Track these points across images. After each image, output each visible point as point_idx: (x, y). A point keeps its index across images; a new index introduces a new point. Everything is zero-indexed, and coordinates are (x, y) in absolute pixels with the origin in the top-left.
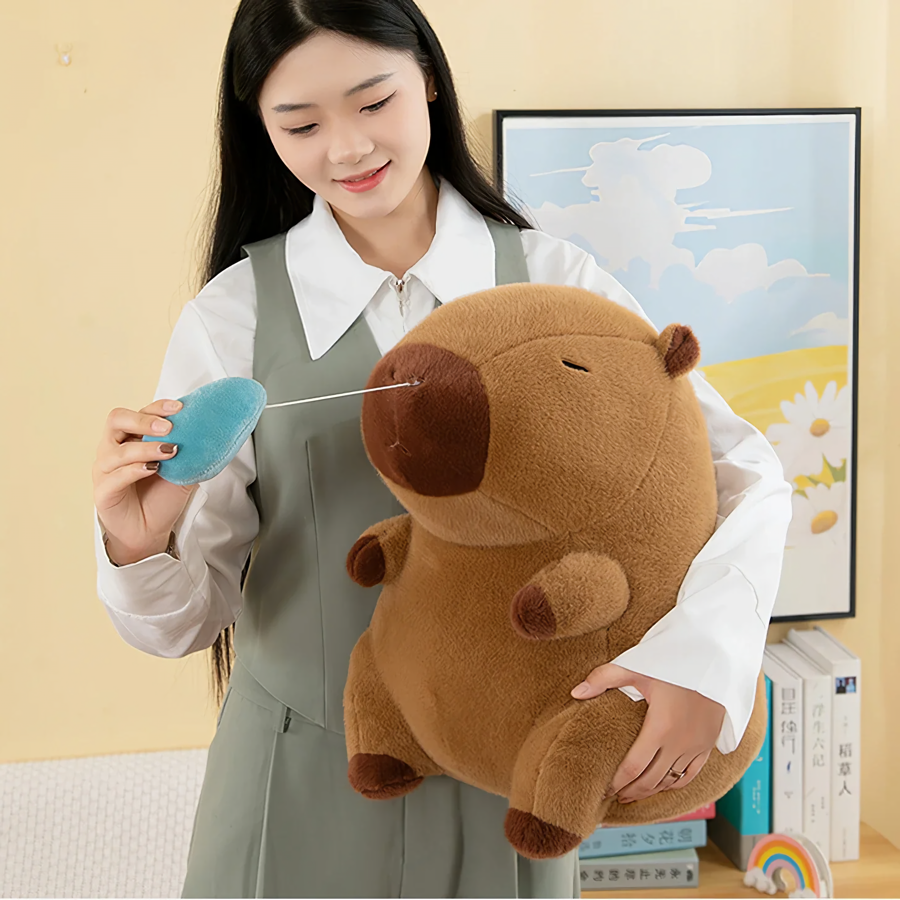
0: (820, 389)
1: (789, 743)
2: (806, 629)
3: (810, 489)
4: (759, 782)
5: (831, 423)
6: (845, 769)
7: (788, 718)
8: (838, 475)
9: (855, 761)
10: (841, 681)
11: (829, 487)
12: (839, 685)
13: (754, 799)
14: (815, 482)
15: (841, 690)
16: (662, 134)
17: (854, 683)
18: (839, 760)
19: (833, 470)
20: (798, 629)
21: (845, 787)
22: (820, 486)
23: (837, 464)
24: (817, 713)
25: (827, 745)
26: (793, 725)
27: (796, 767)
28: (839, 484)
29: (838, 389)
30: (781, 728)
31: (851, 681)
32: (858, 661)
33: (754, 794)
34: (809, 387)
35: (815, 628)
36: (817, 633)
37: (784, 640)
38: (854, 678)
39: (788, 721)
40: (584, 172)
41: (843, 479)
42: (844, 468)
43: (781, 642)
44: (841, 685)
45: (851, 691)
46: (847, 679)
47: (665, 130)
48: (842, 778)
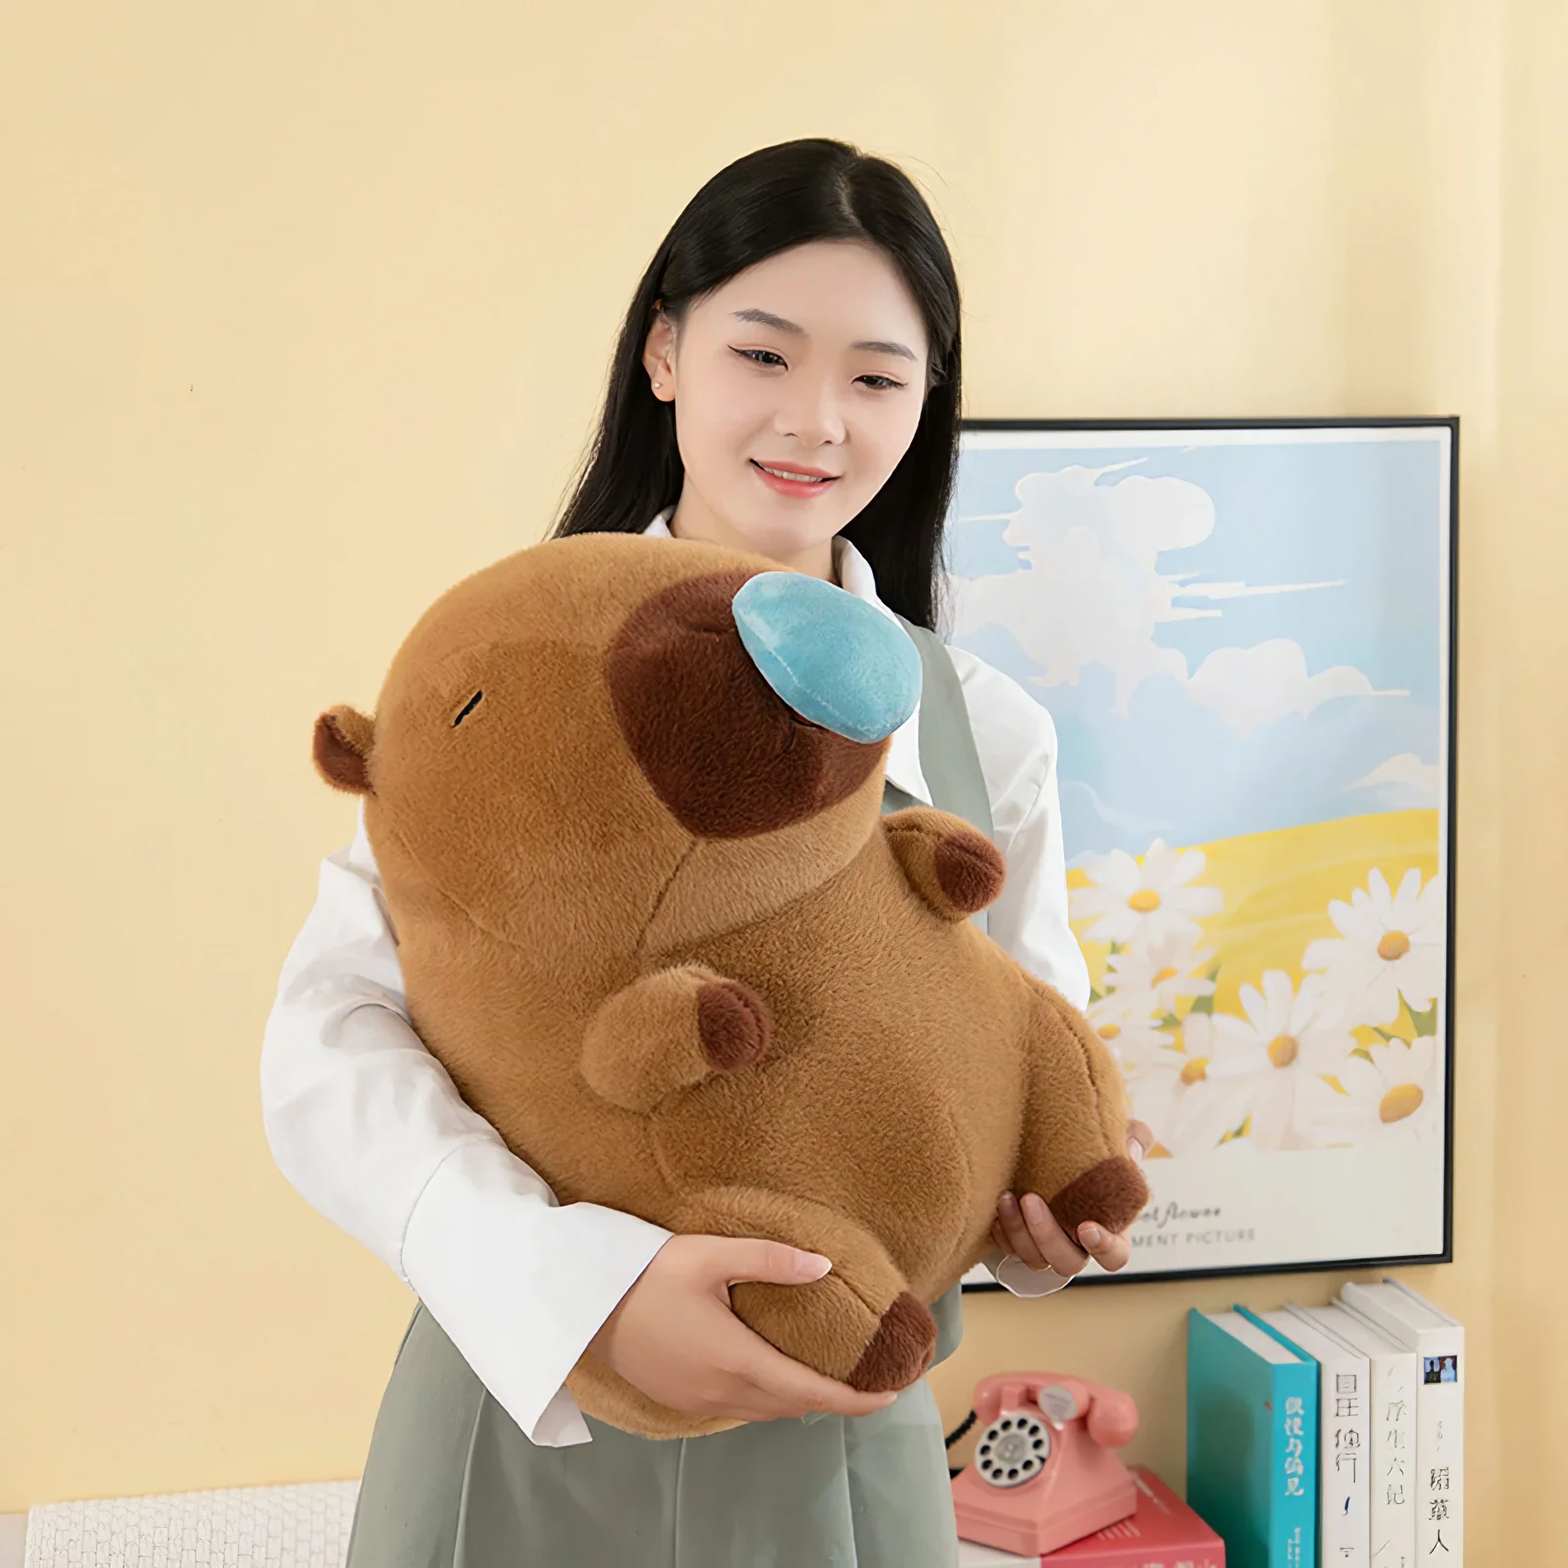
0: (1393, 881)
1: (1346, 1466)
2: (1371, 1282)
3: (1377, 1049)
4: (1297, 1530)
5: (1411, 938)
6: (1439, 1510)
7: (1345, 1424)
8: (1423, 1024)
9: (1455, 1496)
10: (1432, 1363)
11: (1408, 1045)
12: (1429, 1369)
13: (1290, 1557)
14: (1387, 1037)
15: (1432, 1377)
16: (1136, 458)
17: (1454, 1366)
18: (1431, 1495)
19: (1416, 1016)
20: (1358, 1283)
21: (1439, 1540)
22: (1393, 1041)
23: (1423, 1007)
24: (1393, 1417)
25: (1409, 1468)
26: (1354, 1436)
27: (1359, 1505)
28: (1427, 1039)
29: (1425, 879)
30: (1335, 1441)
31: (1448, 1363)
32: (1461, 1329)
33: (1290, 1550)
34: (1375, 877)
35: (1385, 1281)
36: (1388, 1288)
37: (1335, 1301)
38: (1454, 1358)
39: (1345, 1431)
40: (1007, 523)
41: (1432, 1032)
42: (1433, 1011)
43: (1330, 1304)
44: (1432, 1370)
45: (1448, 1380)
46: (1442, 1359)
47: (1139, 452)
48: (1435, 1524)
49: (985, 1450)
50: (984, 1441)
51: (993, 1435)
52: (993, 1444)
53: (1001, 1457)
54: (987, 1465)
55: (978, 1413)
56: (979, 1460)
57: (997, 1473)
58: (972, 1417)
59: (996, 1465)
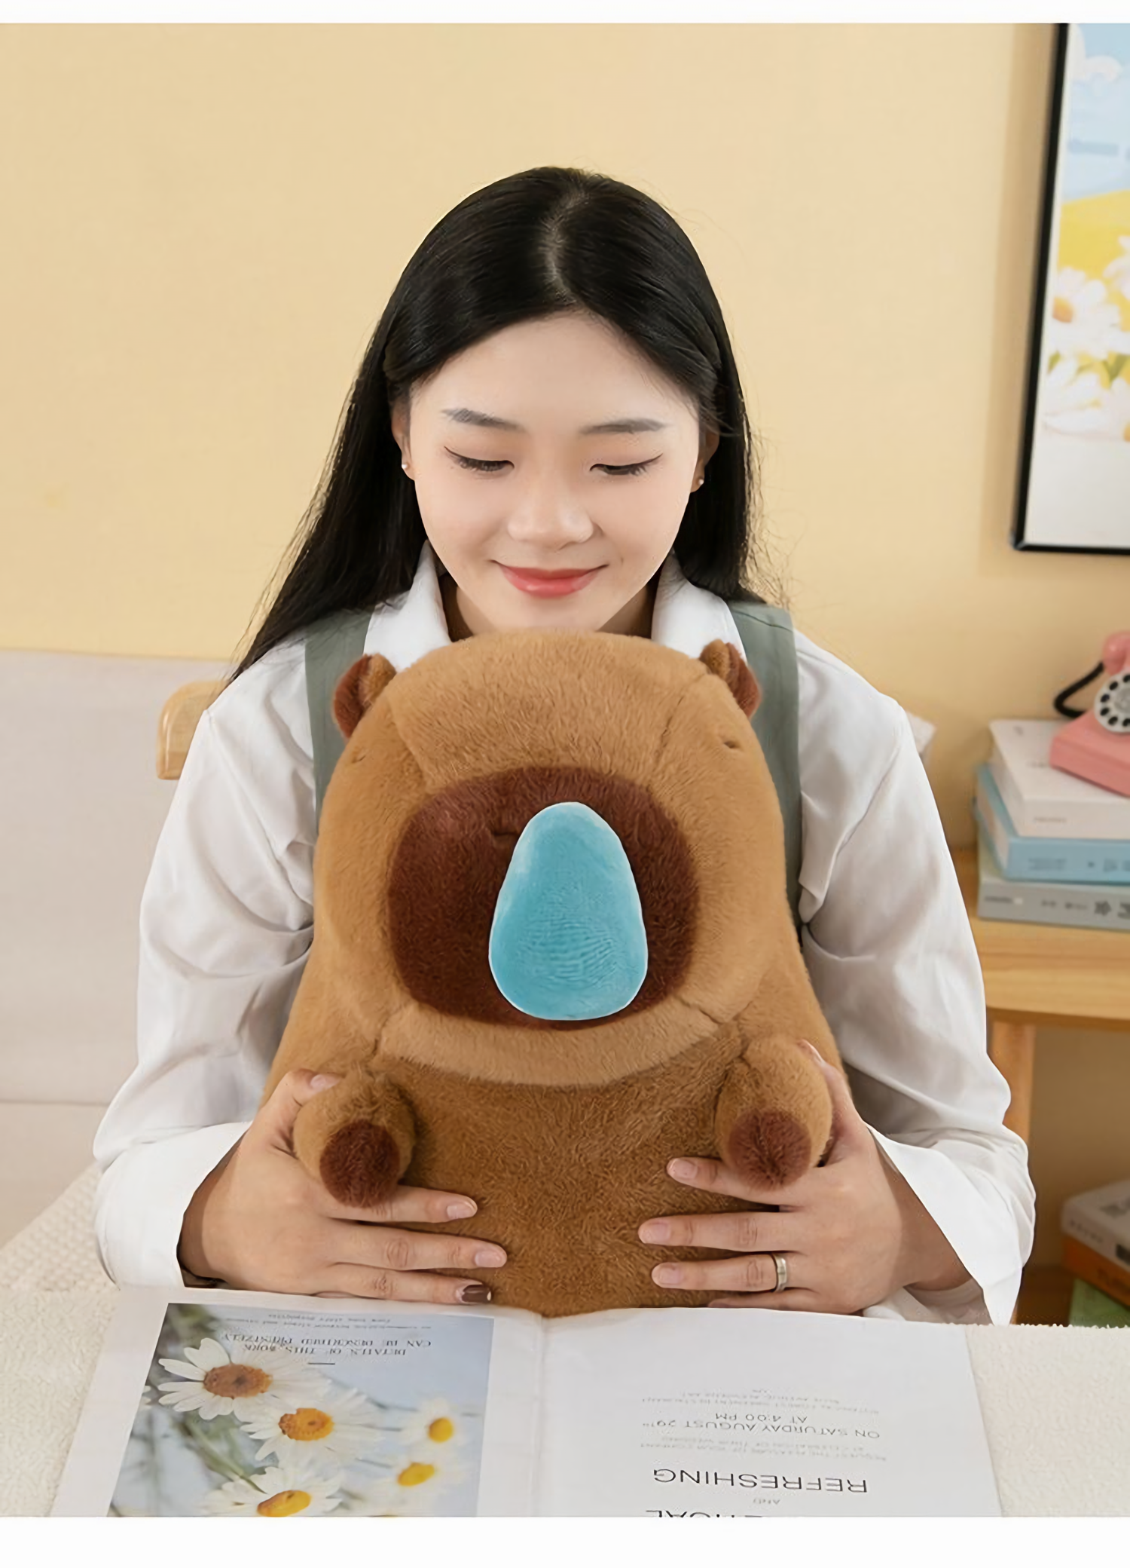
49: (1105, 698)
50: (1105, 690)
51: (1113, 686)
52: (1113, 694)
53: (1118, 706)
54: (1104, 712)
55: (1106, 664)
56: (1099, 706)
57: (1113, 721)
58: (1099, 669)
59: (1113, 712)
